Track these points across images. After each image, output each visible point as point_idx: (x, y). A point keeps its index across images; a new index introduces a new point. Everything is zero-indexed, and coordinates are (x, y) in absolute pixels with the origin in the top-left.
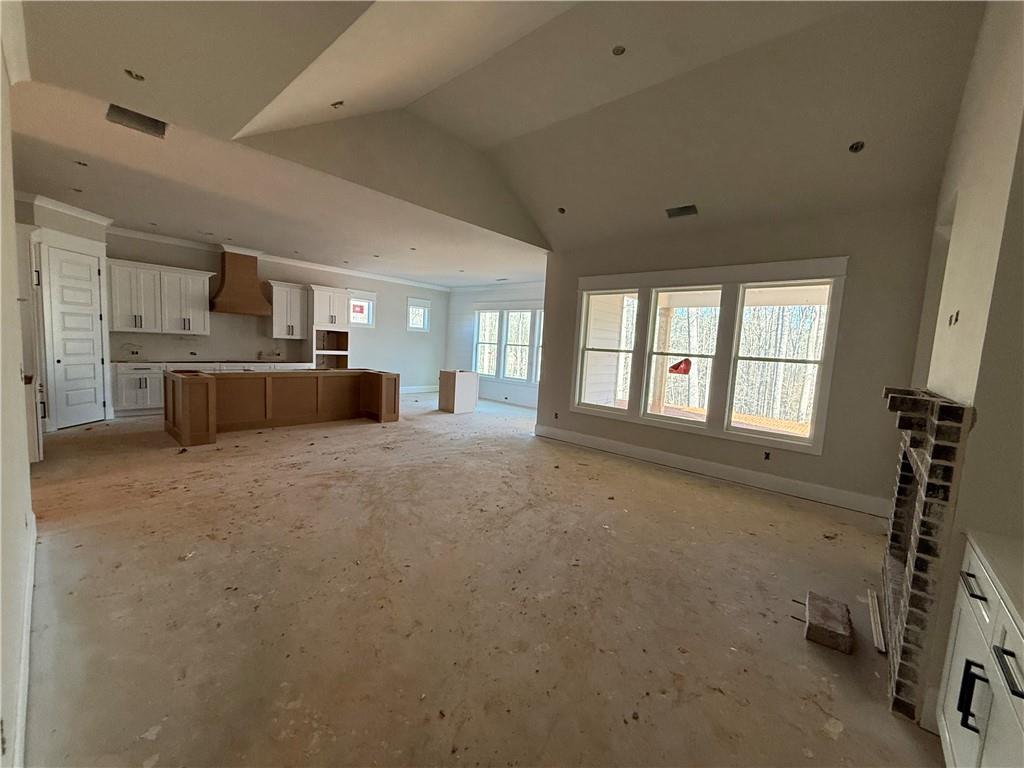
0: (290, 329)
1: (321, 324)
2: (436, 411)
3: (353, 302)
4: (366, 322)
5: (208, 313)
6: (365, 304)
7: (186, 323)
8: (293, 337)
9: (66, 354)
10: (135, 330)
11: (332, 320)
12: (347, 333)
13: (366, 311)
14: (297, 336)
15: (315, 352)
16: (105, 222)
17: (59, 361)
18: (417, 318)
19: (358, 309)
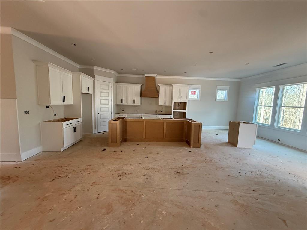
0: (165, 102)
1: (176, 99)
2: (226, 143)
3: (191, 90)
4: (196, 98)
5: (140, 98)
6: (197, 91)
7: (134, 101)
8: (166, 105)
9: (101, 111)
10: (121, 104)
11: (180, 97)
12: (186, 103)
13: (196, 93)
14: (167, 104)
15: (173, 111)
16: (113, 72)
17: (99, 113)
18: (222, 95)
19: (193, 93)
